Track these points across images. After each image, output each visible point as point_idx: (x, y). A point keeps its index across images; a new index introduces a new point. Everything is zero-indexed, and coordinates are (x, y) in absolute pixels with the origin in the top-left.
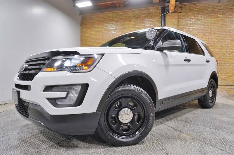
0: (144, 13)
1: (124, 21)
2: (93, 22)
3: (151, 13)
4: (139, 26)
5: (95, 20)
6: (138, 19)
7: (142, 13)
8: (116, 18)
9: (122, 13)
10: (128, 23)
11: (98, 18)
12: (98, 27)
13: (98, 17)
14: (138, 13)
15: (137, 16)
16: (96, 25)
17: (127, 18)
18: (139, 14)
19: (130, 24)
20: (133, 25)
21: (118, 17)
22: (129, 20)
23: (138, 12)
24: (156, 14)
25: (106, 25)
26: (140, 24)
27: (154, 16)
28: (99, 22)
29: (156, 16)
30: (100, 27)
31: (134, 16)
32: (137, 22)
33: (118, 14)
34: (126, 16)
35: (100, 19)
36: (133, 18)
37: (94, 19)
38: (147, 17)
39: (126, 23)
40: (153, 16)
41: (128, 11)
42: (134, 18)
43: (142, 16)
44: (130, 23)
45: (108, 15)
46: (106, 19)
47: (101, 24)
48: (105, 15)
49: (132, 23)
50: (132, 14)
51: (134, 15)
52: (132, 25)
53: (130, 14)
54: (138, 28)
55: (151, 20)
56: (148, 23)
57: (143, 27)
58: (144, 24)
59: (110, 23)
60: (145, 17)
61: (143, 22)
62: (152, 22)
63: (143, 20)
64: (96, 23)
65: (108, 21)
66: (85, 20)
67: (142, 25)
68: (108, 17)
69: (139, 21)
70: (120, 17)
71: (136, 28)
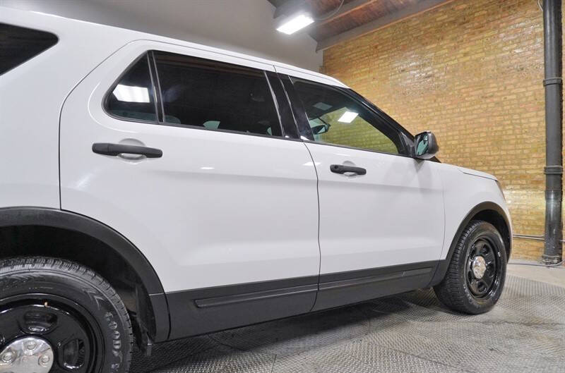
1: (424, 42)
4: (468, 50)
5: (351, 56)
6: (465, 28)
7: (478, 5)
8: (403, 37)
9: (418, 22)
10: (434, 46)
11: (359, 50)
12: (359, 71)
13: (358, 47)
14: (464, 10)
15: (461, 20)
16: (354, 69)
17: (431, 33)
18: (468, 12)
19: (441, 46)
20: (447, 48)
21: (407, 36)
23: (464, 6)
25: (378, 62)
26: (470, 41)
27: (519, 5)
28: (361, 60)
30: (362, 70)
31: (453, 22)
32: (461, 38)
33: (408, 27)
34: (429, 26)
36: (449, 28)
37: (349, 53)
38: (493, 14)
39: (428, 47)
40: (513, 6)
42: (453, 27)
43: (476, 15)
44: (441, 44)
45: (382, 35)
46: (376, 47)
47: (365, 64)
48: (374, 38)
49: (445, 42)
50: (446, 17)
51: (452, 19)
52: (446, 51)
53: (441, 17)
54: (466, 54)
55: (508, 22)
56: (499, 33)
57: (481, 50)
58: (485, 40)
59: (387, 56)
60: (489, 15)
61: (481, 32)
62: (512, 27)
63: (481, 28)
64: (354, 62)
65: (382, 51)
66: (331, 59)
67: (477, 42)
68: (382, 42)
69: (468, 33)
70: (412, 35)
71: (458, 56)
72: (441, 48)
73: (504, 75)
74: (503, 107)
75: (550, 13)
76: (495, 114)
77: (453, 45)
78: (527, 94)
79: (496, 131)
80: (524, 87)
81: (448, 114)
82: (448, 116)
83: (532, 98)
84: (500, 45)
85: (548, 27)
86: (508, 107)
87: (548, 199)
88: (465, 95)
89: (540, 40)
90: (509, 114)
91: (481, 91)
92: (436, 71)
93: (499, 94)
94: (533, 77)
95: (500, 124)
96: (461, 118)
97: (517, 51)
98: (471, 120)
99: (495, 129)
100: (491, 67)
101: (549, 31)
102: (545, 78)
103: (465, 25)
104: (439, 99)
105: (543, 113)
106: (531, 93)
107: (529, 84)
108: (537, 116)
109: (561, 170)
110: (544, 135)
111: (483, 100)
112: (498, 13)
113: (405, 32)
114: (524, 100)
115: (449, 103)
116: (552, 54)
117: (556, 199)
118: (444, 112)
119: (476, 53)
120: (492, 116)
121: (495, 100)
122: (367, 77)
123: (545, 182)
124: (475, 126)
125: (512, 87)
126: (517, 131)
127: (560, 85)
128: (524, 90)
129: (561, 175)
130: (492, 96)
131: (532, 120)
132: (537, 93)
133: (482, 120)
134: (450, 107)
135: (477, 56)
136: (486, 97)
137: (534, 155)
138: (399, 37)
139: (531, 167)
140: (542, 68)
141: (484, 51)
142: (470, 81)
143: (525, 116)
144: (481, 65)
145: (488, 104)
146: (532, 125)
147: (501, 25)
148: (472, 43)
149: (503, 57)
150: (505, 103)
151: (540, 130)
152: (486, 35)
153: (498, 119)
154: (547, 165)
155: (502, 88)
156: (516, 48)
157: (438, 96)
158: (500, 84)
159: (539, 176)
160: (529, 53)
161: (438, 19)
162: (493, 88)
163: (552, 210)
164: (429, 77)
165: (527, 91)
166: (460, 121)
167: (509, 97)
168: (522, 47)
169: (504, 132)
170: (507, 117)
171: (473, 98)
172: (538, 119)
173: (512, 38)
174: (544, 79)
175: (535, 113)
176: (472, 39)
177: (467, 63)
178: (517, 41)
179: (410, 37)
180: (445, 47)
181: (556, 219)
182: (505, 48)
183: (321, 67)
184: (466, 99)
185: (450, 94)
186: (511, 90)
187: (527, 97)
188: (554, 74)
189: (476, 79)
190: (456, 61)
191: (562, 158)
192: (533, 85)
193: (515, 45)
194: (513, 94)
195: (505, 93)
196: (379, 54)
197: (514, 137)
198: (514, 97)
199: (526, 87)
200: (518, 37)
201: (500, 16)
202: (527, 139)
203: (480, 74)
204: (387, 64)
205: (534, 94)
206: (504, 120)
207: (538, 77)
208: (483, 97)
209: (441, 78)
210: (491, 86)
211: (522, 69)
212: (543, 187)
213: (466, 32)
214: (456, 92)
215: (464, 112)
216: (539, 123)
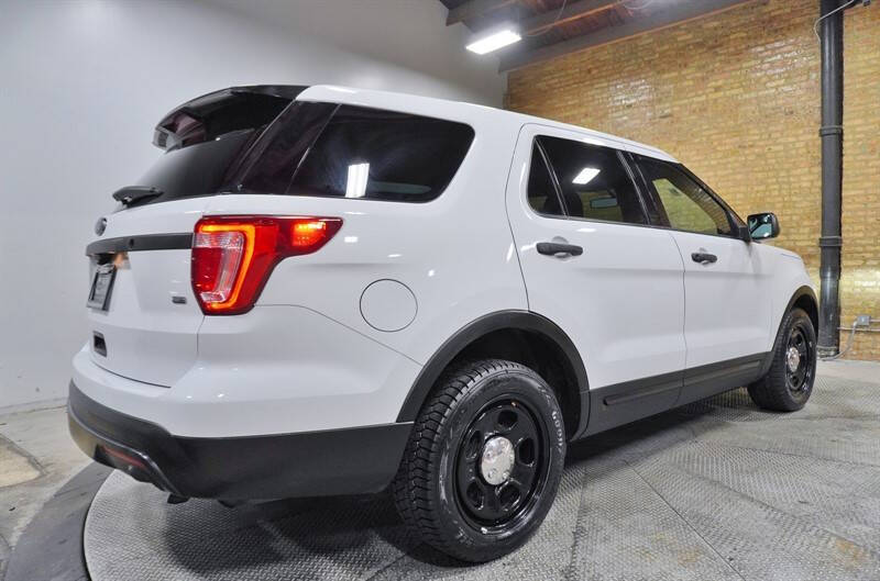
0: (742, 21)
1: (660, 68)
2: (546, 91)
3: (771, 20)
4: (720, 83)
5: (553, 81)
6: (717, 54)
7: (734, 25)
8: (628, 61)
9: (651, 40)
10: (674, 74)
11: (563, 74)
12: (563, 104)
13: (562, 70)
14: (715, 29)
15: (711, 43)
16: (555, 101)
17: (670, 56)
18: (720, 32)
19: (684, 76)
20: (693, 79)
21: (636, 59)
22: (679, 62)
23: (715, 24)
24: (798, 20)
25: (593, 92)
26: (724, 72)
27: (789, 29)
29: (796, 26)
30: (570, 103)
31: (701, 45)
32: (711, 67)
33: (637, 46)
34: (666, 47)
35: (567, 75)
36: (694, 52)
37: (550, 77)
38: (755, 38)
39: (666, 76)
40: (781, 29)
41: (675, 28)
42: (700, 51)
43: (732, 37)
44: (684, 72)
45: (597, 55)
46: (589, 71)
47: (573, 94)
48: (586, 58)
49: (690, 71)
50: (690, 36)
51: (699, 40)
52: (691, 83)
53: (684, 37)
54: (717, 89)
55: (773, 49)
56: (762, 63)
57: (737, 85)
58: (744, 72)
59: (605, 84)
60: (749, 38)
61: (739, 60)
62: (779, 56)
63: (738, 55)
64: (556, 91)
65: (599, 78)
66: (520, 85)
67: (733, 73)
68: (598, 64)
69: (721, 61)
70: (642, 58)
71: (707, 91)
72: (684, 78)
73: (768, 120)
74: (766, 160)
75: (830, 40)
76: (756, 169)
77: (699, 75)
78: (797, 145)
79: (757, 192)
80: (793, 136)
83: (804, 150)
84: (764, 79)
85: (827, 61)
86: (774, 161)
87: (823, 277)
88: (715, 143)
89: (815, 76)
90: (774, 169)
91: (737, 139)
92: (676, 109)
93: (762, 143)
94: (806, 124)
95: (762, 183)
96: (711, 174)
97: (786, 88)
98: (723, 177)
99: (756, 189)
100: (750, 107)
101: (827, 65)
102: (823, 125)
103: (718, 50)
104: (680, 148)
105: (818, 169)
106: (802, 144)
107: (801, 132)
108: (810, 173)
109: (840, 241)
110: (819, 197)
111: (741, 150)
112: (761, 36)
113: (632, 53)
114: (793, 152)
115: (694, 153)
116: (831, 95)
117: (833, 277)
119: (732, 88)
120: (752, 171)
121: (756, 150)
122: (576, 112)
123: (819, 256)
125: (778, 135)
126: (784, 192)
127: (840, 135)
128: (791, 139)
129: (840, 248)
130: (751, 146)
131: (804, 178)
132: (810, 144)
133: (739, 177)
134: (695, 158)
135: (734, 92)
136: (745, 147)
137: (806, 223)
138: (623, 59)
139: (802, 237)
140: (818, 114)
141: (742, 86)
142: (723, 125)
143: (794, 172)
144: (739, 105)
145: (746, 156)
146: (805, 185)
147: (765, 54)
148: (727, 75)
149: (767, 95)
150: (769, 155)
151: (813, 190)
152: (744, 65)
153: (760, 175)
154: (823, 235)
155: (766, 136)
156: (783, 85)
157: (679, 142)
158: (763, 131)
159: (810, 250)
160: (801, 92)
161: (679, 39)
162: (754, 135)
163: (828, 291)
164: (665, 117)
165: (798, 141)
167: (774, 148)
168: (791, 84)
169: (767, 193)
170: (771, 174)
171: (727, 147)
172: (811, 177)
173: (778, 71)
174: (819, 127)
175: (806, 170)
176: (726, 69)
177: (720, 101)
178: (786, 75)
179: (640, 60)
180: (688, 77)
181: (832, 301)
182: (769, 85)
183: (505, 94)
184: (719, 148)
185: (697, 140)
186: (777, 139)
187: (797, 149)
188: (834, 121)
189: (731, 123)
190: (704, 98)
191: (840, 226)
192: (804, 133)
193: (783, 81)
194: (781, 143)
195: (769, 142)
196: (595, 81)
197: (780, 199)
198: (781, 148)
199: (796, 136)
200: (787, 71)
201: (763, 41)
202: (795, 202)
203: (737, 115)
204: (605, 95)
205: (807, 145)
206: (768, 178)
207: (812, 124)
208: (740, 146)
209: (683, 119)
210: (752, 132)
211: (792, 113)
212: (817, 262)
213: (718, 58)
214: (704, 139)
216: (812, 182)
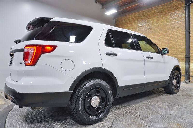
0: (167, 7)
1: (148, 18)
2: (124, 23)
3: (174, 6)
4: (162, 21)
5: (125, 21)
6: (161, 14)
7: (165, 8)
8: (142, 16)
9: (147, 12)
10: (152, 19)
11: (127, 19)
12: (127, 26)
14: (161, 9)
15: (160, 12)
17: (151, 15)
20: (156, 20)
22: (153, 16)
24: (180, 6)
25: (134, 23)
27: (178, 8)
28: (128, 23)
30: (129, 26)
31: (158, 12)
32: (160, 17)
33: (143, 13)
34: (150, 13)
36: (156, 14)
38: (170, 10)
39: (150, 19)
40: (176, 8)
41: (152, 9)
42: (158, 14)
43: (165, 10)
45: (135, 15)
46: (133, 19)
47: (130, 24)
48: (132, 16)
49: (155, 18)
50: (155, 11)
51: (157, 11)
54: (161, 22)
55: (174, 13)
56: (172, 16)
58: (167, 18)
59: (137, 21)
61: (166, 16)
62: (176, 15)
63: (166, 15)
64: (126, 23)
65: (135, 20)
66: (118, 22)
67: (165, 19)
68: (135, 17)
69: (162, 16)
71: (159, 23)
72: (154, 20)
73: (173, 29)
75: (187, 11)
79: (171, 45)
81: (156, 39)
82: (156, 40)
84: (172, 20)
85: (186, 15)
86: (174, 38)
87: (186, 64)
88: (161, 34)
89: (184, 19)
91: (166, 33)
92: (152, 27)
93: (172, 34)
94: (182, 29)
95: (172, 43)
96: (160, 41)
97: (177, 22)
99: (170, 44)
100: (169, 26)
101: (186, 16)
102: (186, 29)
105: (185, 40)
107: (181, 31)
109: (190, 56)
111: (167, 36)
112: (171, 10)
114: (179, 36)
115: (156, 36)
116: (187, 23)
117: (188, 64)
118: (155, 39)
119: (165, 22)
120: (169, 40)
121: (170, 36)
122: (130, 28)
123: (185, 60)
124: (164, 43)
125: (175, 32)
127: (190, 32)
128: (179, 33)
129: (190, 58)
130: (169, 35)
131: (181, 42)
132: (183, 34)
133: (166, 42)
134: (156, 38)
137: (182, 52)
138: (140, 16)
139: (181, 55)
140: (184, 27)
141: (167, 21)
142: (163, 30)
143: (179, 41)
144: (166, 26)
146: (181, 43)
147: (172, 14)
149: (173, 23)
150: (173, 37)
151: (183, 45)
153: (171, 41)
154: (186, 55)
155: (173, 33)
157: (153, 34)
158: (172, 31)
159: (183, 58)
160: (181, 22)
161: (153, 11)
163: (187, 67)
164: (150, 28)
166: (159, 42)
167: (175, 35)
169: (173, 45)
170: (174, 41)
171: (164, 35)
173: (175, 18)
175: (182, 40)
176: (163, 18)
177: (162, 25)
178: (177, 19)
179: (144, 16)
181: (188, 70)
182: (173, 21)
183: (115, 24)
185: (157, 34)
187: (180, 35)
188: (188, 29)
189: (165, 30)
190: (158, 24)
191: (190, 53)
194: (176, 34)
195: (173, 34)
196: (134, 21)
197: (176, 47)
198: (176, 35)
199: (180, 32)
201: (172, 11)
202: (179, 47)
203: (166, 28)
204: (136, 24)
205: (182, 35)
208: (167, 35)
209: (154, 29)
210: (169, 32)
211: (178, 27)
214: (159, 33)
215: (161, 39)
216: (183, 43)
